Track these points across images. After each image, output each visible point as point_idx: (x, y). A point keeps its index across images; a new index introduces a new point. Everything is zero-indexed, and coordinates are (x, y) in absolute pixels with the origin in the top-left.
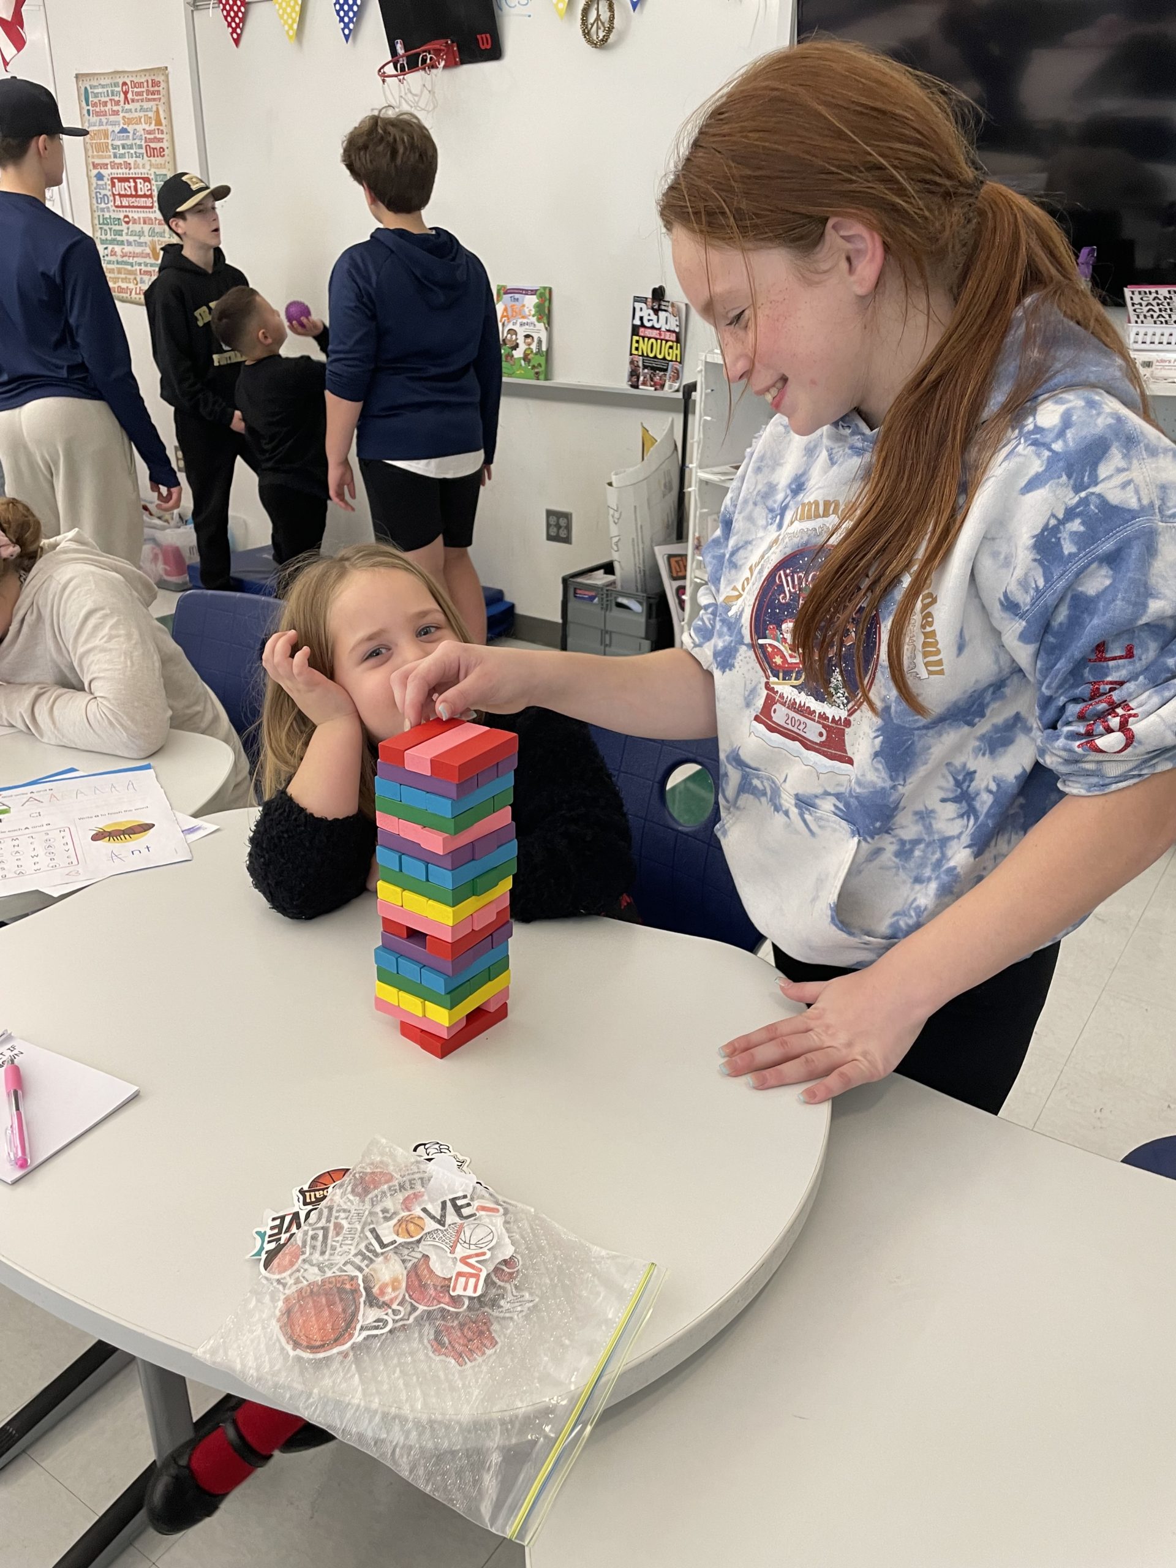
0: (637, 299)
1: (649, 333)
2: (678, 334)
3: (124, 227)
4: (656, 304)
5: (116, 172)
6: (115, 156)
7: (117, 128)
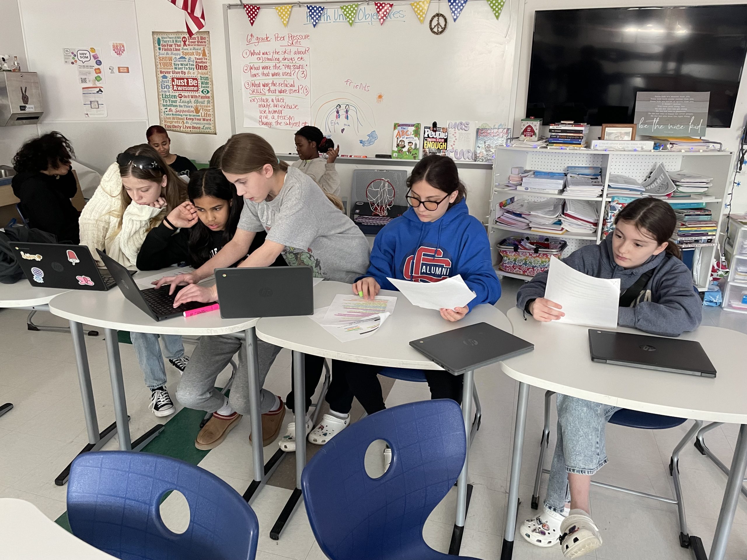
0: (426, 127)
1: (431, 140)
2: (445, 140)
3: (178, 99)
4: (435, 129)
5: (175, 75)
6: (176, 68)
7: (178, 57)
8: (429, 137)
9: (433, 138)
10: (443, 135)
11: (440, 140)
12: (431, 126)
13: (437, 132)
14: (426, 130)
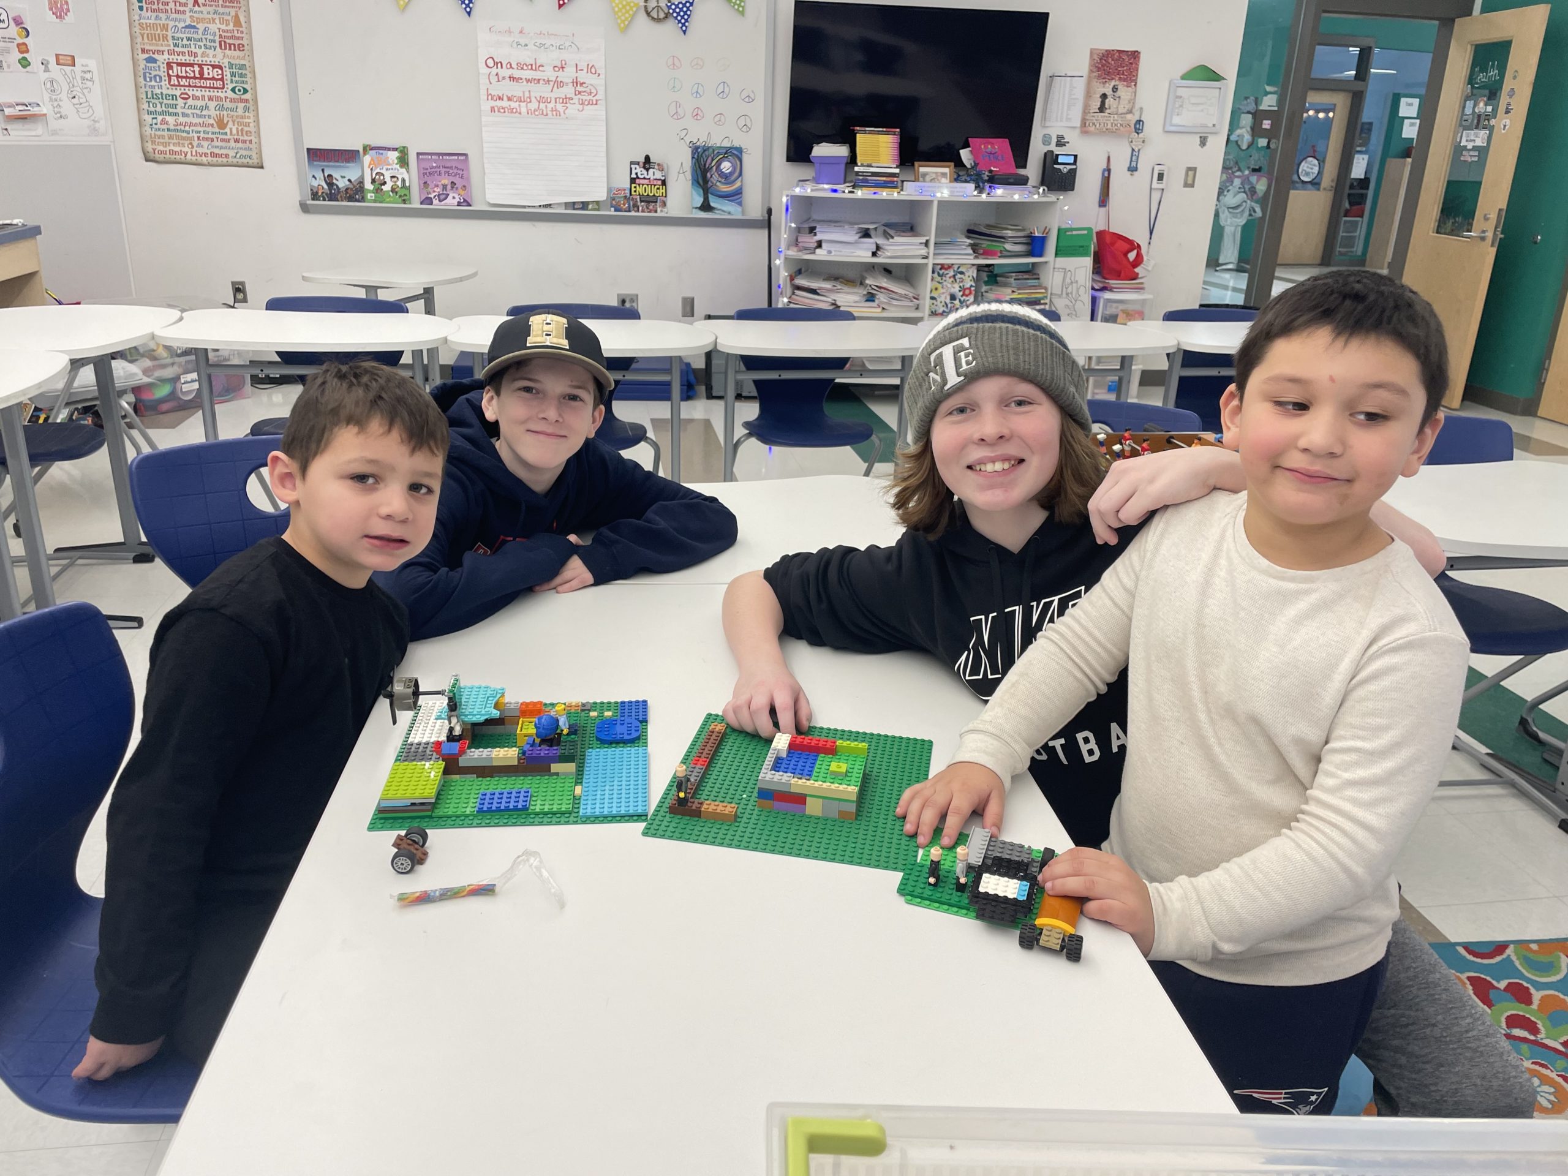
1: (642, 181)
2: (662, 182)
3: (181, 102)
4: (647, 166)
5: (174, 58)
6: (176, 45)
7: (182, 25)
8: (638, 178)
9: (644, 178)
10: (658, 176)
12: (642, 160)
13: (650, 170)
14: (634, 166)
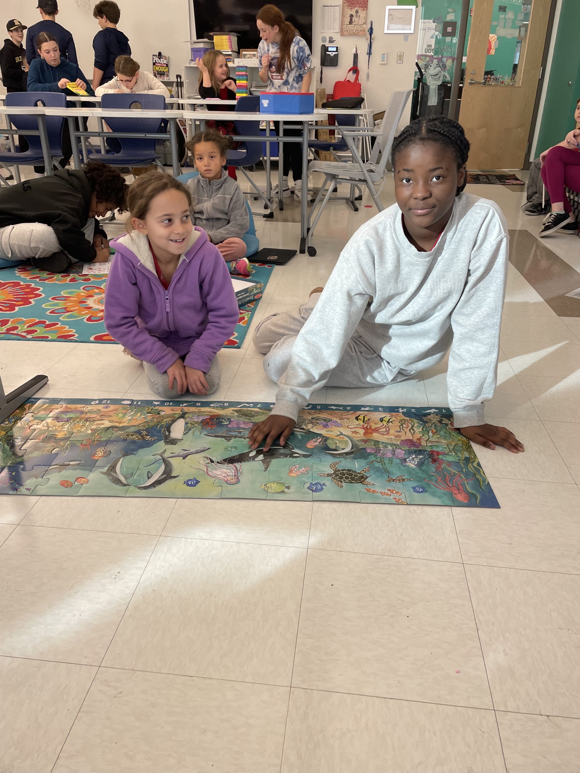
0: (153, 55)
1: (158, 64)
2: (167, 65)
4: (160, 57)
8: (156, 62)
9: (159, 63)
10: (165, 62)
11: (164, 65)
12: (157, 54)
13: (161, 59)
14: (154, 57)
